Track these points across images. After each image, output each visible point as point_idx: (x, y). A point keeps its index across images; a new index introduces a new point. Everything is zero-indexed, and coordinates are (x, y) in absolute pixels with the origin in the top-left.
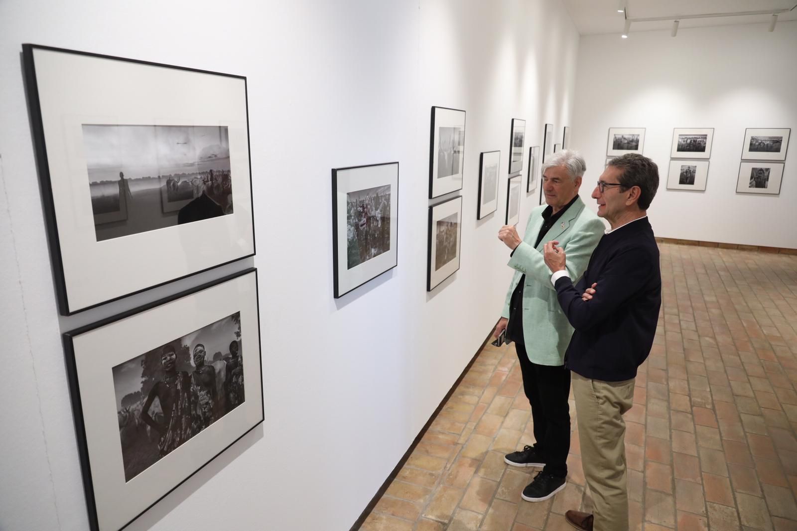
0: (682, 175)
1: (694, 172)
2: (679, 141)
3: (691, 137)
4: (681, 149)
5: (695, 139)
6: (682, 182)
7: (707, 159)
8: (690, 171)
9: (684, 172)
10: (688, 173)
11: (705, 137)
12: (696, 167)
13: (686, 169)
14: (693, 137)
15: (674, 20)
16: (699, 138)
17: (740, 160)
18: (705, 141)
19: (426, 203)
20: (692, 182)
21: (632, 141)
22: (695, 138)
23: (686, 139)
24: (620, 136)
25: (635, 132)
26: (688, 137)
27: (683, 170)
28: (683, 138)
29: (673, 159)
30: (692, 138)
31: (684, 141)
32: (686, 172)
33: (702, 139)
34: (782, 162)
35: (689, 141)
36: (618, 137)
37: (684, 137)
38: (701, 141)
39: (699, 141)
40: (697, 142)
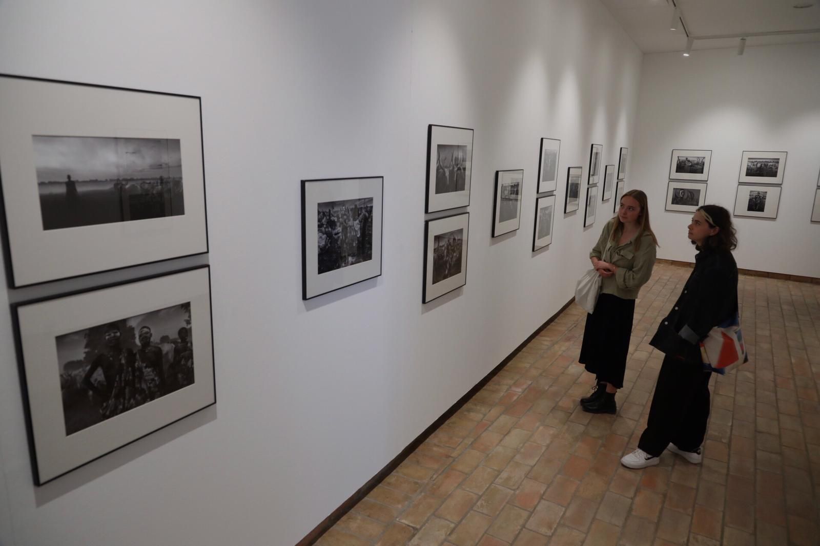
0: (750, 200)
1: (764, 198)
2: (748, 165)
3: (761, 161)
4: (750, 173)
5: (766, 163)
6: (751, 208)
7: (779, 185)
8: (760, 196)
9: (753, 198)
10: (757, 200)
11: (777, 161)
12: (766, 192)
13: (755, 194)
14: (764, 161)
15: (741, 38)
16: (771, 162)
17: (816, 187)
18: (777, 165)
19: (422, 217)
20: (761, 209)
21: (698, 164)
23: (756, 163)
24: (684, 159)
25: (700, 154)
26: (758, 161)
27: (752, 195)
28: (752, 162)
29: (741, 184)
31: (753, 165)
32: (756, 198)
33: (774, 164)
35: (759, 165)
36: (681, 159)
37: (754, 161)
38: (772, 165)
39: (770, 165)
40: (768, 167)
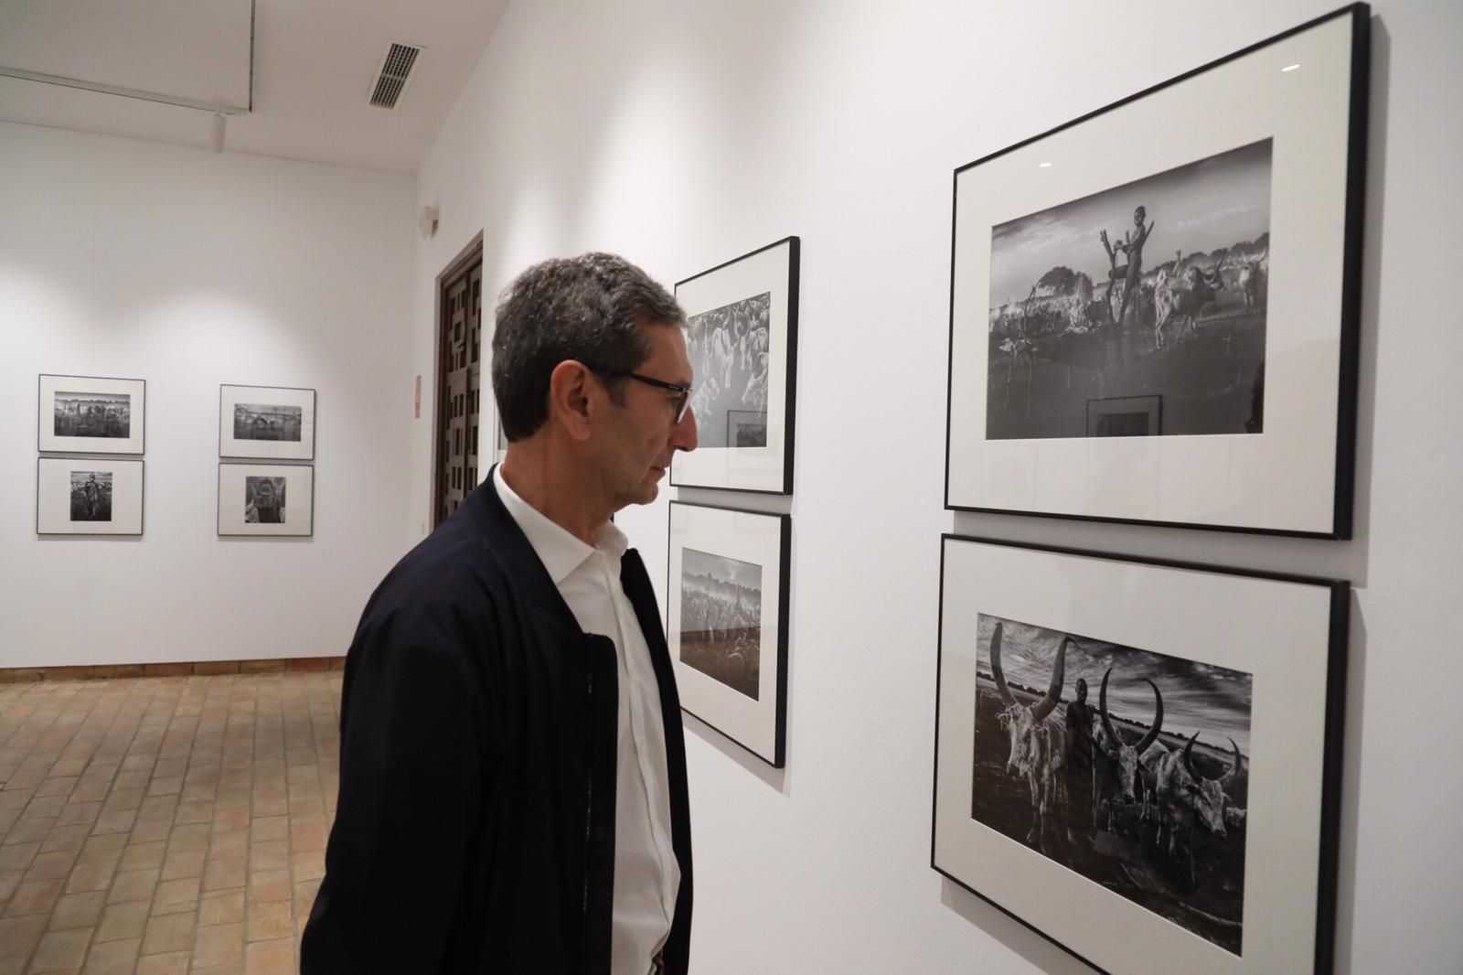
1: (108, 488)
2: (57, 409)
3: (89, 399)
4: (62, 427)
5: (100, 405)
6: (77, 514)
7: (138, 457)
8: (97, 485)
9: (80, 489)
11: (124, 400)
12: (110, 474)
13: (84, 479)
14: (95, 399)
16: (110, 402)
17: (218, 460)
18: (125, 410)
20: (105, 514)
22: (98, 402)
23: (76, 405)
26: (80, 399)
27: (78, 483)
28: (66, 402)
29: (45, 455)
30: (92, 401)
31: (70, 409)
32: (87, 489)
33: (118, 406)
34: (309, 463)
35: (83, 410)
37: (69, 398)
38: (114, 410)
39: (110, 410)
40: (106, 413)
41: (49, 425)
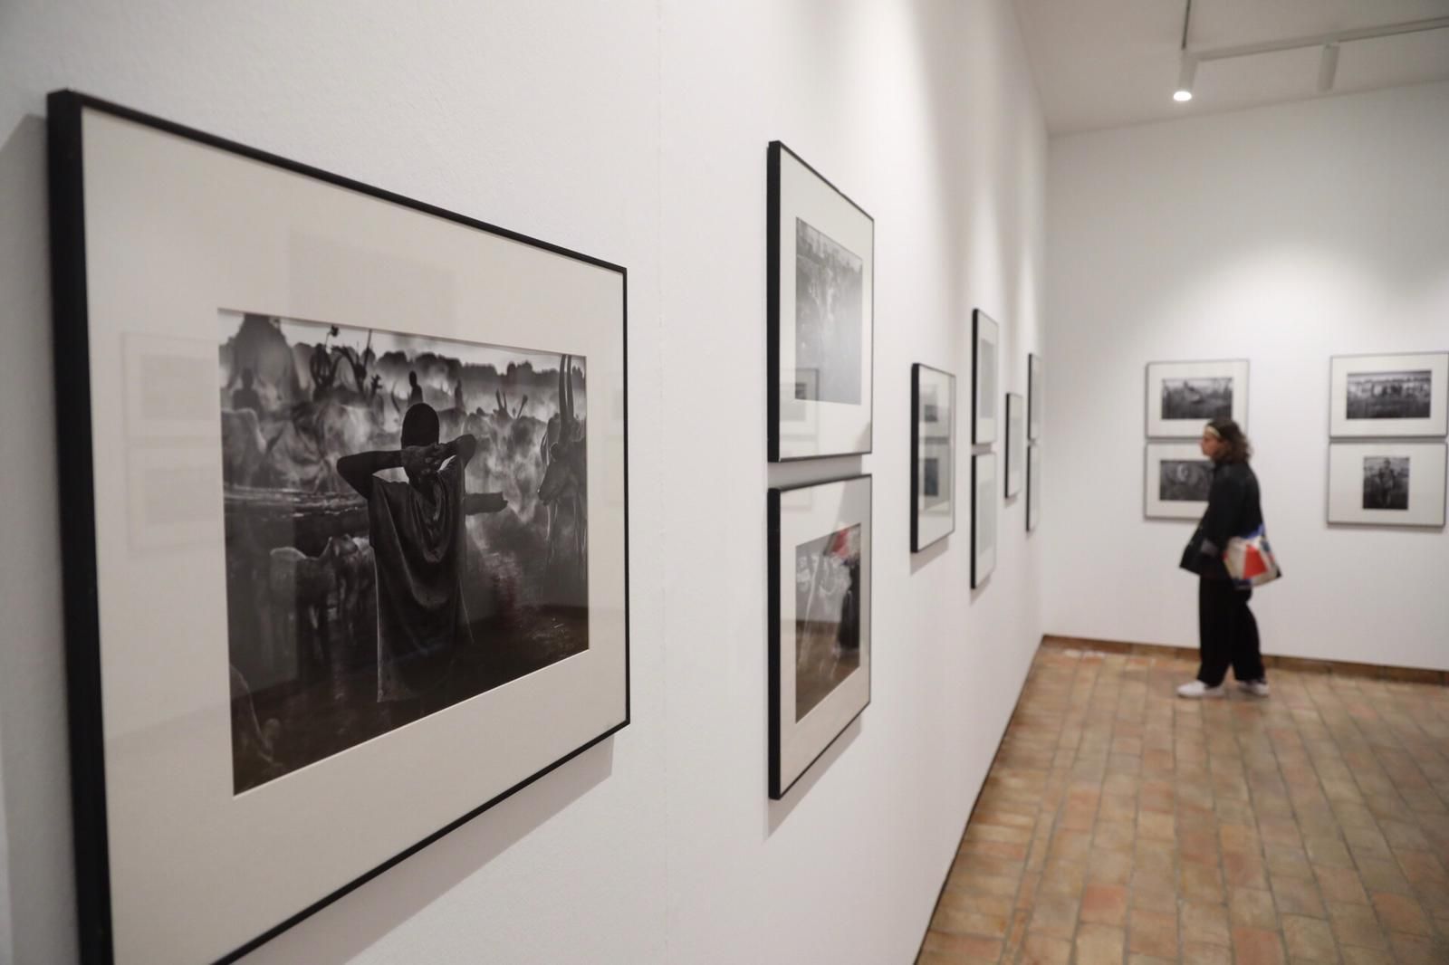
0: (1368, 483)
1: (1404, 474)
2: (1349, 393)
3: (1383, 378)
4: (1355, 410)
5: (1396, 385)
6: (1370, 502)
7: (1441, 439)
8: (1392, 471)
9: (1373, 476)
10: (1385, 479)
11: (1424, 376)
12: (1408, 459)
13: (1377, 467)
14: (1390, 378)
16: (1409, 381)
18: (1426, 386)
20: (1400, 502)
21: (1215, 395)
22: (1394, 381)
23: (1369, 386)
24: (1179, 385)
25: (1220, 372)
26: (1375, 379)
27: (1371, 469)
28: (1359, 383)
29: (1335, 440)
30: (1387, 381)
31: (1364, 391)
32: (1381, 475)
33: (1417, 384)
35: (1378, 390)
36: (1172, 385)
37: (1362, 379)
38: (1414, 389)
39: (1408, 389)
40: (1404, 393)
41: (1341, 407)
